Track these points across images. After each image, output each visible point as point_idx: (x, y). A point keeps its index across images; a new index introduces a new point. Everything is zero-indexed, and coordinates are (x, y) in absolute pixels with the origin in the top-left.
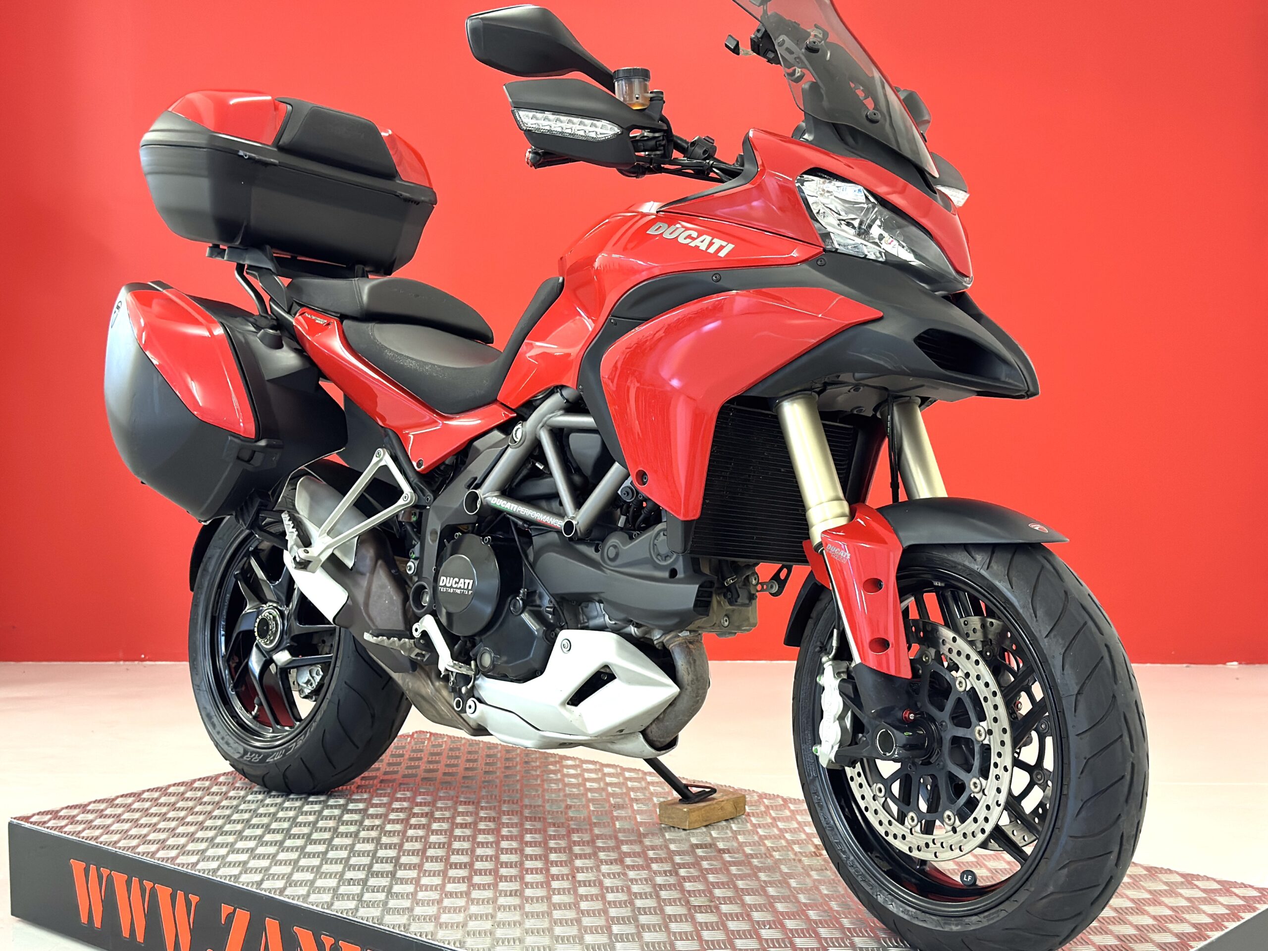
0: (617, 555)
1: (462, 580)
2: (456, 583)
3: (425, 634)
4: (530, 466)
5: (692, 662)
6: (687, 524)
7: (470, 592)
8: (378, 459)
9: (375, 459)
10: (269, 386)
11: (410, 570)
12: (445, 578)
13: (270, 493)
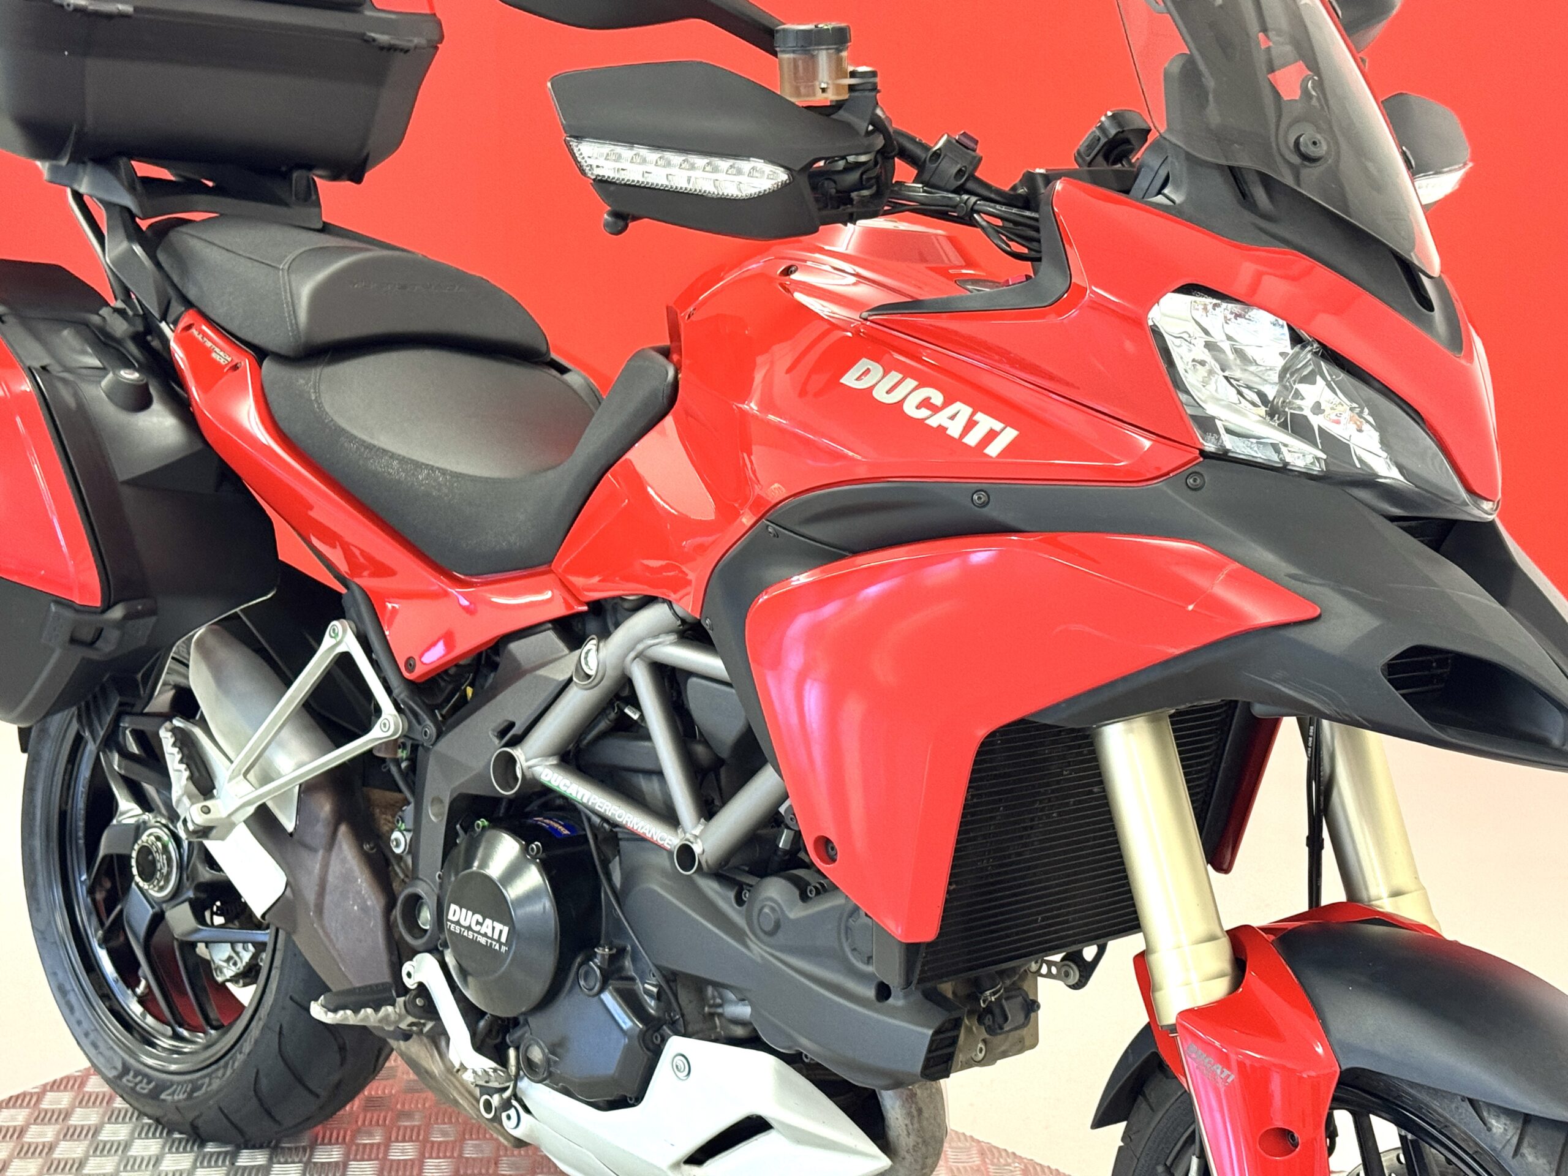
0: (777, 926)
1: (488, 922)
2: (478, 923)
3: (422, 989)
4: (612, 715)
5: (915, 1113)
6: (912, 950)
7: (504, 949)
8: (333, 642)
9: (327, 641)
10: (126, 492)
11: (398, 846)
12: (457, 908)
13: (139, 676)
